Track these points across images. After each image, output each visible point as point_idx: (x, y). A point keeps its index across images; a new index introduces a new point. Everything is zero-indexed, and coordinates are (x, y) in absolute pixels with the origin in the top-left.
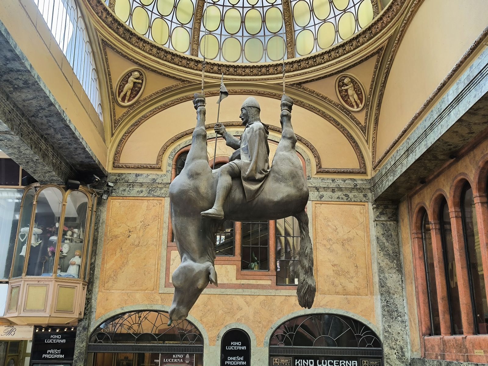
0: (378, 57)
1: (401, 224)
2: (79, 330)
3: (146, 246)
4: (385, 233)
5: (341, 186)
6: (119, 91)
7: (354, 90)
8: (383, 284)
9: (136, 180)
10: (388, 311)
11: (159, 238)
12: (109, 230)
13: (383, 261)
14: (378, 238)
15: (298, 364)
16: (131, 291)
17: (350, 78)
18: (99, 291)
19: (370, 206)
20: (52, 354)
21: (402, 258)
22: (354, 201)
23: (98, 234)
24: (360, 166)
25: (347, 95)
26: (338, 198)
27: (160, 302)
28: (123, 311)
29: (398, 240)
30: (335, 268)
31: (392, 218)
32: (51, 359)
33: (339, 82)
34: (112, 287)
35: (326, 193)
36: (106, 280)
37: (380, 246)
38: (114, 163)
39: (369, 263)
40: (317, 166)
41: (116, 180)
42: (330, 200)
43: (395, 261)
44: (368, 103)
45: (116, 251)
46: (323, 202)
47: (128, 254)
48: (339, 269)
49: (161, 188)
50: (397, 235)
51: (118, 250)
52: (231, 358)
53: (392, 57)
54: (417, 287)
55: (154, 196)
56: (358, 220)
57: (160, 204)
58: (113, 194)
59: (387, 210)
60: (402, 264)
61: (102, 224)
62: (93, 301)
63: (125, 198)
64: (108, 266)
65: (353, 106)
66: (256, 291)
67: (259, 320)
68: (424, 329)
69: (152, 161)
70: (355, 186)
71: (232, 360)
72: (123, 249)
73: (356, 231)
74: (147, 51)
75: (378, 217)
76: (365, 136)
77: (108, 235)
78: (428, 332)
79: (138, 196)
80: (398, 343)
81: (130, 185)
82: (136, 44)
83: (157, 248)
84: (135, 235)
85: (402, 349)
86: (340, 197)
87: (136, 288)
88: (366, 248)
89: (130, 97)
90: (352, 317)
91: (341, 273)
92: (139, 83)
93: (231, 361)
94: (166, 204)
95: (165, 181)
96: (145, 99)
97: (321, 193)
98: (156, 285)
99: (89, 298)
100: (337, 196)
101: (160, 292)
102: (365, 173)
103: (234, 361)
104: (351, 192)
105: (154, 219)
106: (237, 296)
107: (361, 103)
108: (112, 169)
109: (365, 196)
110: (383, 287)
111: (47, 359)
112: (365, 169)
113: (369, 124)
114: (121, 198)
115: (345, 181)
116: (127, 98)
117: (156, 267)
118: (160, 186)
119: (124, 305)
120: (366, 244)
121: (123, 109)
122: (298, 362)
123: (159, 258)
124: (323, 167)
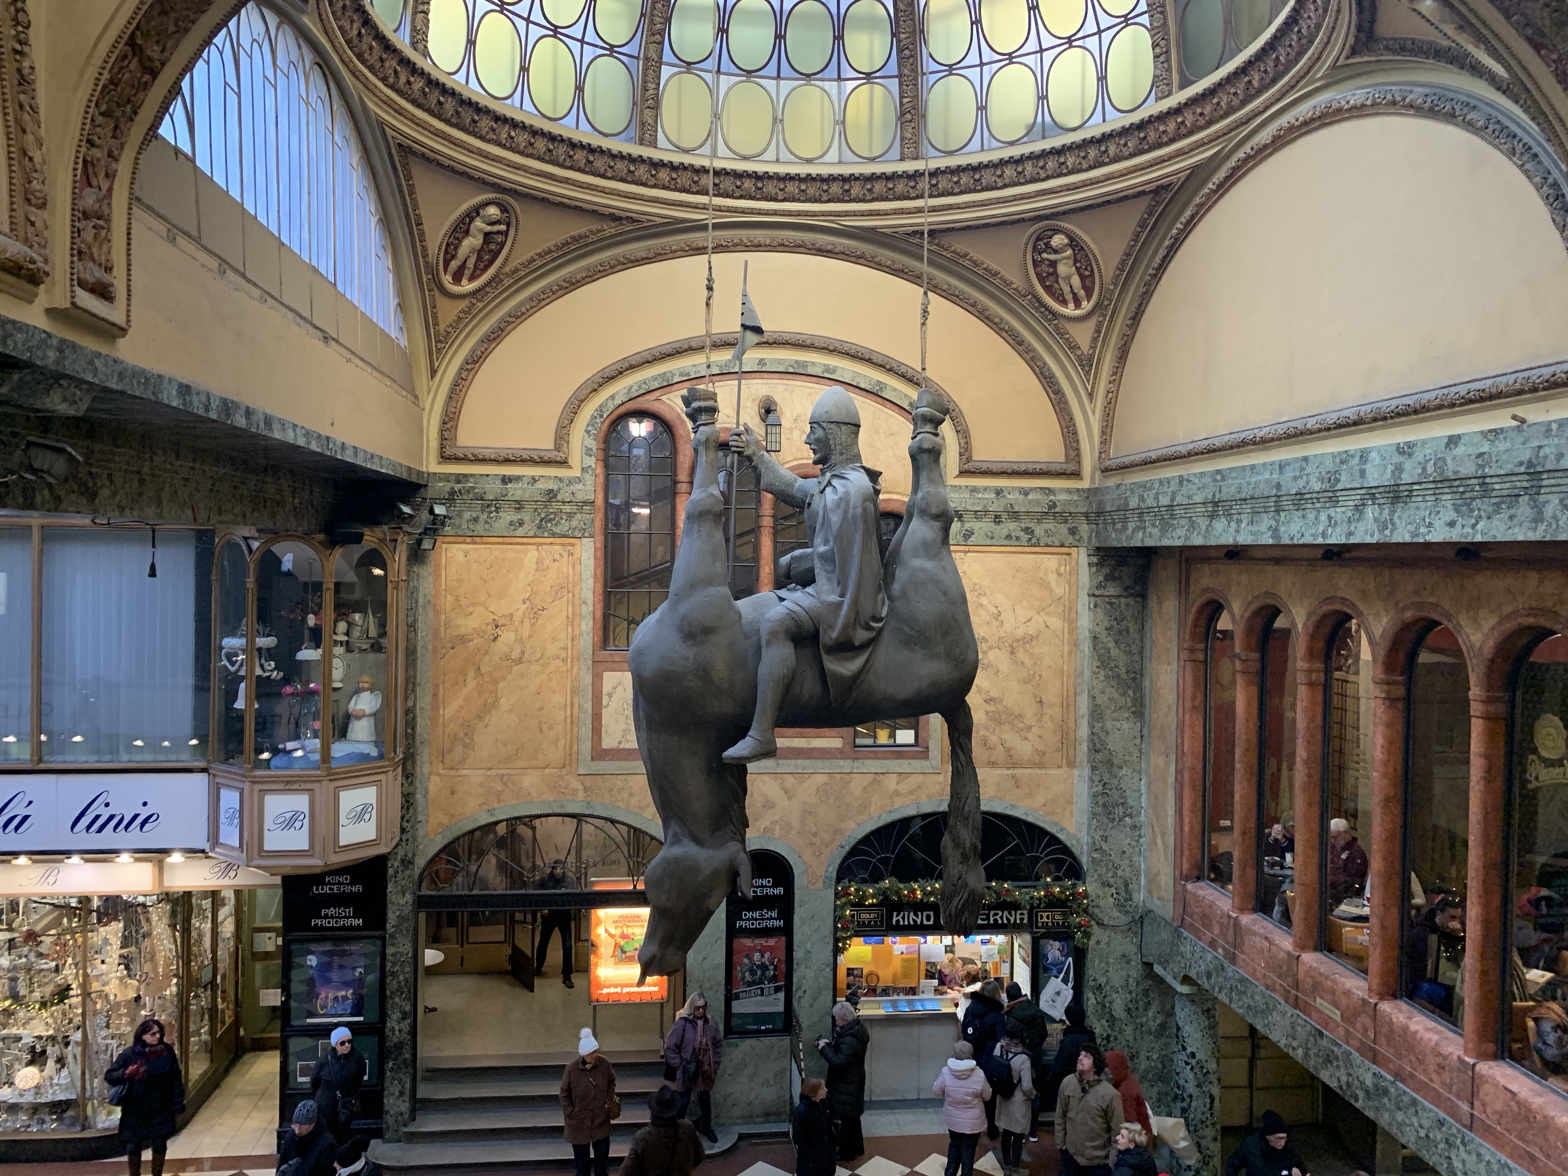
0: (1153, 203)
1: (1153, 603)
2: (392, 866)
3: (541, 661)
4: (1112, 627)
5: (1016, 509)
6: (445, 260)
7: (1075, 264)
8: (1098, 746)
9: (504, 492)
10: (1104, 805)
11: (572, 640)
12: (442, 623)
13: (1103, 693)
14: (1095, 637)
15: (898, 921)
16: (509, 771)
17: (1068, 236)
18: (430, 774)
19: (1082, 557)
20: (332, 917)
21: (1147, 683)
22: (1047, 545)
23: (416, 634)
24: (1067, 455)
25: (1055, 274)
26: (1008, 537)
27: (581, 794)
28: (493, 819)
29: (1142, 641)
30: (991, 708)
31: (1132, 588)
32: (333, 929)
33: (1038, 239)
34: (463, 761)
35: (980, 524)
36: (447, 747)
37: (1100, 657)
38: (442, 447)
39: (1072, 694)
40: (961, 455)
41: (452, 493)
42: (989, 542)
43: (1131, 692)
44: (1106, 303)
45: (465, 675)
46: (971, 548)
47: (496, 682)
48: (1000, 708)
49: (570, 516)
50: (1142, 630)
51: (471, 674)
52: (750, 915)
53: (1193, 217)
54: (1179, 772)
55: (553, 535)
56: (1052, 591)
57: (571, 554)
58: (447, 528)
59: (1124, 568)
60: (1147, 698)
61: (424, 607)
62: (418, 796)
63: (478, 540)
64: (449, 711)
65: (1064, 303)
66: (807, 763)
67: (814, 829)
68: (1186, 866)
69: (545, 442)
70: (1050, 507)
71: (753, 919)
72: (483, 670)
73: (1046, 618)
74: (522, 148)
75: (1100, 586)
76: (1088, 381)
77: (443, 635)
78: (1195, 873)
79: (511, 534)
80: (1120, 872)
81: (488, 506)
82: (491, 136)
83: (569, 665)
84: (512, 636)
85: (1126, 885)
86: (1013, 534)
87: (522, 763)
88: (1066, 658)
89: (476, 267)
90: (1024, 817)
91: (1003, 717)
92: (499, 233)
93: (749, 919)
94: (584, 556)
95: (580, 497)
96: (517, 270)
97: (968, 525)
98: (571, 755)
99: (409, 794)
100: (1005, 532)
101: (581, 772)
102: (1076, 475)
103: (756, 919)
104: (1039, 521)
105: (557, 593)
106: (764, 777)
107: (1089, 298)
108: (440, 463)
109: (1073, 531)
110: (1097, 751)
111: (323, 928)
112: (1079, 463)
113: (1100, 353)
114: (469, 540)
115: (1026, 494)
116: (467, 273)
117: (569, 713)
118: (567, 508)
119: (495, 805)
120: (1066, 648)
121: (459, 301)
122: (900, 918)
123: (575, 691)
124: (975, 458)
